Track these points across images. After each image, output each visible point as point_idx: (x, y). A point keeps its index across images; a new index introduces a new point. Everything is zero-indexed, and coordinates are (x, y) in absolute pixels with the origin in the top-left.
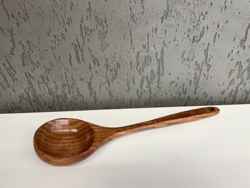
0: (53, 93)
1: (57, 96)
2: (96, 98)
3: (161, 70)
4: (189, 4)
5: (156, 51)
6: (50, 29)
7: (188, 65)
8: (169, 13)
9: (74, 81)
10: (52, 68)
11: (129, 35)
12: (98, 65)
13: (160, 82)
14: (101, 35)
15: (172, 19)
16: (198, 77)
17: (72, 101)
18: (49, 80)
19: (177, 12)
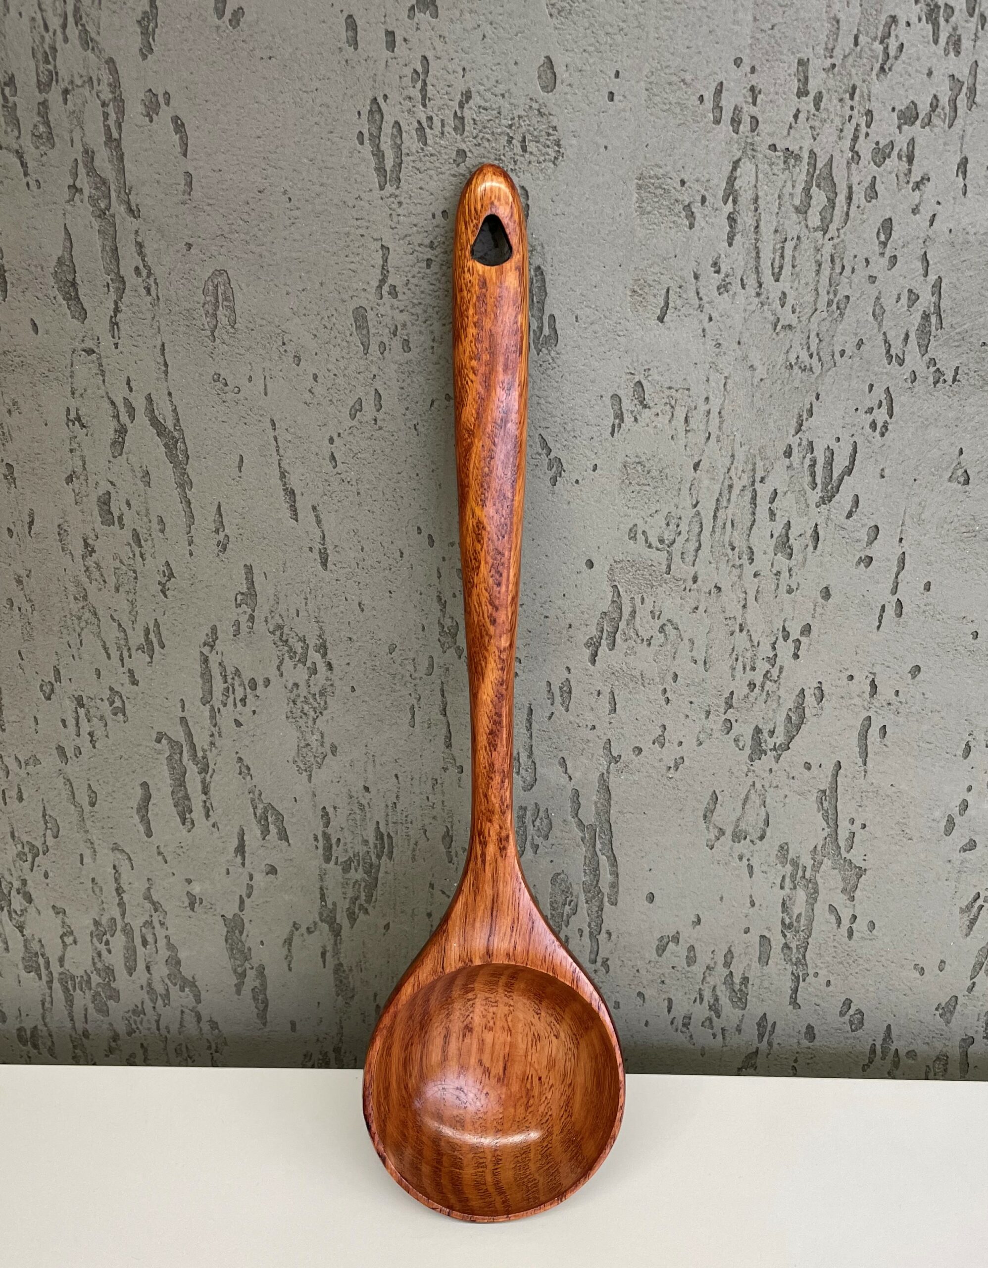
0: (48, 963)
1: (67, 979)
2: (266, 1002)
3: (606, 877)
4: (719, 589)
5: (570, 786)
6: (57, 671)
7: (741, 858)
8: (622, 625)
9: (156, 910)
10: (50, 841)
11: (437, 709)
12: (284, 836)
13: (603, 936)
14: (299, 705)
15: (642, 648)
16: (803, 921)
17: (138, 1011)
18: (30, 900)
19: (663, 620)
